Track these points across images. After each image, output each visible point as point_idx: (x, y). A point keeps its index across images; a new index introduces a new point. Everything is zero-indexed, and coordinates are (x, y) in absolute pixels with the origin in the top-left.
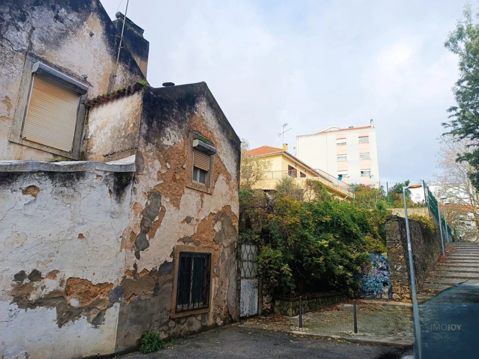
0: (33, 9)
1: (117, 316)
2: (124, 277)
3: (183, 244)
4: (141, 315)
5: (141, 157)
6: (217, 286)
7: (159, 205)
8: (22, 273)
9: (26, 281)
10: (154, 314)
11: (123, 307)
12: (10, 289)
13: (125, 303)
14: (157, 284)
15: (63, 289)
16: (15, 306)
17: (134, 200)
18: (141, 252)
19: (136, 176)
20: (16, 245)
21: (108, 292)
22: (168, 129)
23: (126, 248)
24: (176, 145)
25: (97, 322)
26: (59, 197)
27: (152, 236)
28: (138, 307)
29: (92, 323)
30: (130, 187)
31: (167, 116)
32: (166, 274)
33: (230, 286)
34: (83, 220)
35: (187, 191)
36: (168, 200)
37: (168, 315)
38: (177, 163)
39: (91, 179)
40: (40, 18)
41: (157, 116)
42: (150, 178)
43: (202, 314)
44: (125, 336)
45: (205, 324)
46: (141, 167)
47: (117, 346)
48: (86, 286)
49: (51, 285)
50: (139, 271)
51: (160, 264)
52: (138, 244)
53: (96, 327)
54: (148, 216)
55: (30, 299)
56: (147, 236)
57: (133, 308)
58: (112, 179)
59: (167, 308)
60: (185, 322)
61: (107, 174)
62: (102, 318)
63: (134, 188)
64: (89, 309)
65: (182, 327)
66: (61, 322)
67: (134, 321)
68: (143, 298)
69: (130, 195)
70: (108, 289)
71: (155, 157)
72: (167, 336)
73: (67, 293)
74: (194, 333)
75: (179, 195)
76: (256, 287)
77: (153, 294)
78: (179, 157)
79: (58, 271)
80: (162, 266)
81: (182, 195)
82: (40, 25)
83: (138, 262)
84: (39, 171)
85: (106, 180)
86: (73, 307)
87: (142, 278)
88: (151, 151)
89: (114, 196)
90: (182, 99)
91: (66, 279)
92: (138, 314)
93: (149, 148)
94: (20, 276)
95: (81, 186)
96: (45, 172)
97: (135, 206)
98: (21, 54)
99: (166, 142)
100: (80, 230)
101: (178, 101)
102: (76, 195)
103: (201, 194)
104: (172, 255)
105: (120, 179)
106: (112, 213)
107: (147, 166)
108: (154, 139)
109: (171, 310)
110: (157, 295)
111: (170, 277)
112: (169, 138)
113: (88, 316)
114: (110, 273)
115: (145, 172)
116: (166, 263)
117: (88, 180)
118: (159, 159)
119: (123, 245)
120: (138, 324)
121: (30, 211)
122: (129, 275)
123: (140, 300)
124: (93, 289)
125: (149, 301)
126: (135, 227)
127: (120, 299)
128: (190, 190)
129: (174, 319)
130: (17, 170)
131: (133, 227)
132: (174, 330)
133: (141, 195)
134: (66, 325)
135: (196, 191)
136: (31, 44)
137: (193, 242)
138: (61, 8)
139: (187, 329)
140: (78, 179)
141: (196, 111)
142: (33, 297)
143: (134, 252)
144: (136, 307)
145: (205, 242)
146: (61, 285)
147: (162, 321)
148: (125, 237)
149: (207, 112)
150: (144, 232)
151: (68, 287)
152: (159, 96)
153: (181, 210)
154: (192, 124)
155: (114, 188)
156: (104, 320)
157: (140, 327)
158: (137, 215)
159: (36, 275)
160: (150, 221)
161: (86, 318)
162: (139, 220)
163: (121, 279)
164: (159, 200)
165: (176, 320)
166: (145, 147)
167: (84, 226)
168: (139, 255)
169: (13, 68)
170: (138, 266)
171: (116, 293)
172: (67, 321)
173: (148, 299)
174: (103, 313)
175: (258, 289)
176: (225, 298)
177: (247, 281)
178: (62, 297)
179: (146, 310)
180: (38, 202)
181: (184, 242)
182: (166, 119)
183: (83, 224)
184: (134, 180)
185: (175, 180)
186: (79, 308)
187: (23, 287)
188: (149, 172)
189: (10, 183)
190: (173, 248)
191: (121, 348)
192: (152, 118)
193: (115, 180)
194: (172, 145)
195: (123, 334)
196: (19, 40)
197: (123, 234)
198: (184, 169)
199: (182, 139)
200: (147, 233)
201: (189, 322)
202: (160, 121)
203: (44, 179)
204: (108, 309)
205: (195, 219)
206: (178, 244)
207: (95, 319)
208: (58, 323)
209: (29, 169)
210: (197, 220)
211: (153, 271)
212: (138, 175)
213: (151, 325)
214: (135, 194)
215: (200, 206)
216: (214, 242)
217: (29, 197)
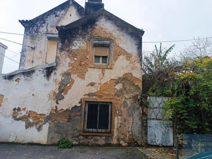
0: (47, 18)
1: (48, 128)
2: (51, 112)
3: (88, 97)
4: (60, 130)
5: (58, 58)
6: (120, 122)
7: (69, 78)
8: (15, 108)
9: (16, 111)
10: (68, 131)
11: (50, 125)
12: (12, 113)
13: (51, 123)
14: (70, 116)
15: (27, 115)
16: (13, 119)
17: (55, 78)
18: (59, 101)
19: (56, 67)
20: (14, 99)
21: (44, 118)
22: (75, 41)
23: (51, 99)
24: (81, 48)
25: (39, 129)
26: (26, 81)
27: (66, 93)
28: (58, 126)
29: (37, 129)
30: (53, 73)
31: (74, 35)
32: (77, 112)
33: (134, 122)
34: (34, 88)
35: (89, 69)
36: (76, 75)
37: (78, 133)
38: (82, 56)
39: (37, 72)
40: (50, 19)
41: (68, 37)
42: (64, 67)
43: (106, 136)
44: (51, 138)
45: (109, 142)
46: (59, 63)
47: (47, 141)
48: (36, 114)
49: (24, 113)
50: (58, 110)
51: (72, 107)
52: (57, 97)
53: (39, 132)
54: (63, 84)
55: (17, 117)
56: (63, 94)
57: (56, 126)
58: (45, 71)
59: (77, 129)
60: (92, 138)
61: (43, 69)
62: (41, 128)
63: (55, 73)
64: (36, 124)
65: (90, 140)
66: (27, 127)
67: (56, 132)
68: (61, 122)
69: (53, 76)
70: (44, 116)
71: (67, 56)
72: (78, 143)
73: (29, 116)
74: (99, 145)
75: (84, 72)
76: (171, 127)
77: (68, 121)
78: (84, 53)
79: (26, 108)
80: (73, 108)
81: (86, 72)
82: (50, 22)
83: (57, 105)
84: (20, 73)
85: (43, 72)
86: (30, 122)
87: (60, 113)
88: (64, 54)
89: (46, 78)
90: (84, 24)
91: (28, 111)
92: (59, 129)
93: (63, 53)
94: (15, 109)
95: (33, 76)
96: (22, 73)
97: (56, 80)
98: (44, 35)
99: (73, 48)
100: (33, 92)
101: (82, 26)
102: (32, 79)
103: (102, 69)
104: (80, 102)
105: (49, 70)
106: (45, 85)
107: (62, 62)
108: (66, 49)
109: (80, 130)
110: (70, 122)
111: (79, 113)
112: (76, 45)
113: (36, 126)
114: (45, 110)
115: (61, 65)
116: (76, 106)
117: (36, 73)
118: (69, 57)
119: (50, 98)
120: (58, 134)
121: (17, 87)
122: (53, 111)
123: (59, 122)
124: (38, 116)
125: (65, 124)
126: (56, 90)
127: (49, 121)
128: (93, 69)
129: (83, 136)
130: (14, 74)
131: (54, 90)
132: (83, 141)
133: (59, 75)
134: (28, 128)
135: (98, 69)
136: (47, 30)
137: (97, 96)
138: (57, 12)
139: (94, 142)
140: (32, 73)
141: (96, 26)
142: (18, 117)
143: (55, 101)
144: (57, 126)
145: (108, 96)
146: (27, 113)
147: (74, 135)
148: (51, 95)
149: (106, 24)
150: (61, 92)
151: (29, 114)
152: (69, 28)
153: (86, 80)
154: (93, 34)
155: (46, 74)
156: (42, 129)
157: (60, 135)
158: (57, 84)
159: (19, 109)
160: (64, 86)
161: (35, 127)
162: (58, 87)
163: (49, 113)
164: (69, 76)
165: (85, 136)
166: (60, 54)
167: (34, 91)
168: (58, 102)
169: (42, 40)
170: (58, 107)
171: (47, 118)
172: (28, 127)
173: (65, 123)
174: (42, 126)
175: (173, 128)
176: (130, 130)
177: (158, 121)
178: (27, 118)
179: (63, 128)
180: (19, 84)
181: (89, 96)
182: (73, 37)
183: (34, 90)
184: (55, 69)
185: (81, 65)
186: (33, 123)
187: (16, 113)
188: (63, 64)
189: (12, 79)
190: (81, 99)
191: (49, 143)
192: (65, 39)
193: (46, 71)
194: (78, 48)
195: (50, 137)
196: (43, 31)
197: (50, 93)
198: (87, 58)
199: (85, 44)
200: (62, 92)
201: (95, 139)
202: (70, 39)
203: (21, 75)
204: (44, 125)
205: (97, 83)
206: (84, 97)
207: (38, 128)
208: (25, 127)
209: (17, 73)
210: (100, 84)
211: (67, 110)
212: (57, 66)
213: (66, 136)
214: (56, 75)
215: (102, 76)
216: (116, 96)
217: (17, 82)
